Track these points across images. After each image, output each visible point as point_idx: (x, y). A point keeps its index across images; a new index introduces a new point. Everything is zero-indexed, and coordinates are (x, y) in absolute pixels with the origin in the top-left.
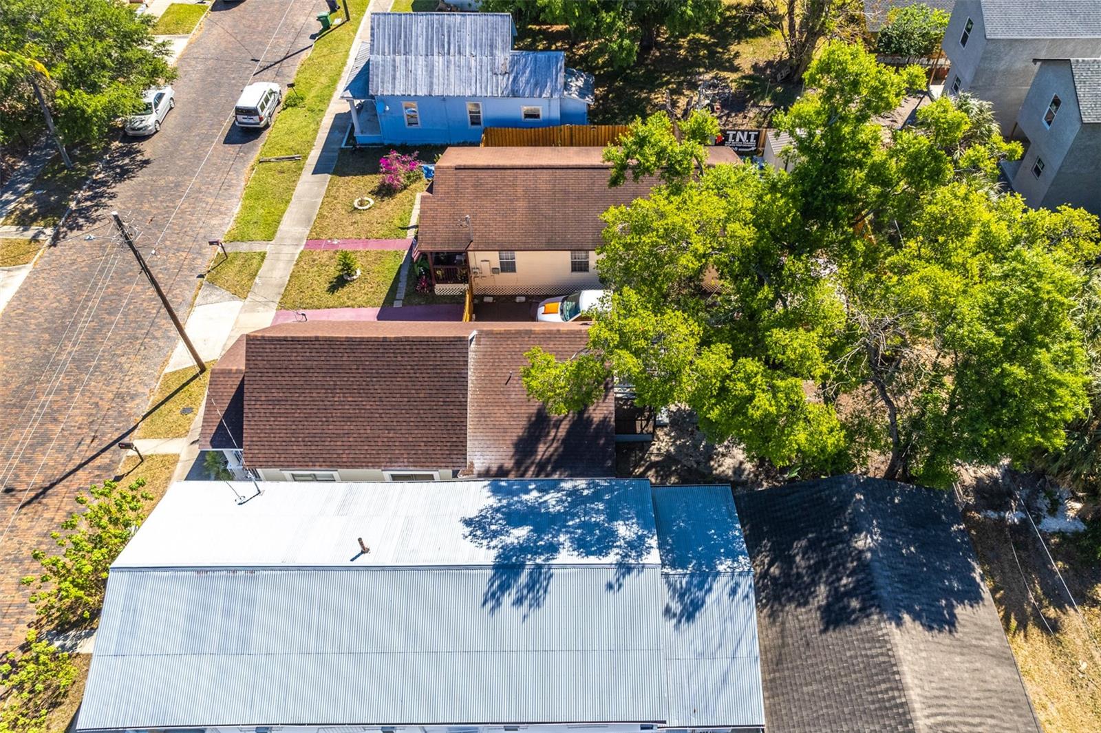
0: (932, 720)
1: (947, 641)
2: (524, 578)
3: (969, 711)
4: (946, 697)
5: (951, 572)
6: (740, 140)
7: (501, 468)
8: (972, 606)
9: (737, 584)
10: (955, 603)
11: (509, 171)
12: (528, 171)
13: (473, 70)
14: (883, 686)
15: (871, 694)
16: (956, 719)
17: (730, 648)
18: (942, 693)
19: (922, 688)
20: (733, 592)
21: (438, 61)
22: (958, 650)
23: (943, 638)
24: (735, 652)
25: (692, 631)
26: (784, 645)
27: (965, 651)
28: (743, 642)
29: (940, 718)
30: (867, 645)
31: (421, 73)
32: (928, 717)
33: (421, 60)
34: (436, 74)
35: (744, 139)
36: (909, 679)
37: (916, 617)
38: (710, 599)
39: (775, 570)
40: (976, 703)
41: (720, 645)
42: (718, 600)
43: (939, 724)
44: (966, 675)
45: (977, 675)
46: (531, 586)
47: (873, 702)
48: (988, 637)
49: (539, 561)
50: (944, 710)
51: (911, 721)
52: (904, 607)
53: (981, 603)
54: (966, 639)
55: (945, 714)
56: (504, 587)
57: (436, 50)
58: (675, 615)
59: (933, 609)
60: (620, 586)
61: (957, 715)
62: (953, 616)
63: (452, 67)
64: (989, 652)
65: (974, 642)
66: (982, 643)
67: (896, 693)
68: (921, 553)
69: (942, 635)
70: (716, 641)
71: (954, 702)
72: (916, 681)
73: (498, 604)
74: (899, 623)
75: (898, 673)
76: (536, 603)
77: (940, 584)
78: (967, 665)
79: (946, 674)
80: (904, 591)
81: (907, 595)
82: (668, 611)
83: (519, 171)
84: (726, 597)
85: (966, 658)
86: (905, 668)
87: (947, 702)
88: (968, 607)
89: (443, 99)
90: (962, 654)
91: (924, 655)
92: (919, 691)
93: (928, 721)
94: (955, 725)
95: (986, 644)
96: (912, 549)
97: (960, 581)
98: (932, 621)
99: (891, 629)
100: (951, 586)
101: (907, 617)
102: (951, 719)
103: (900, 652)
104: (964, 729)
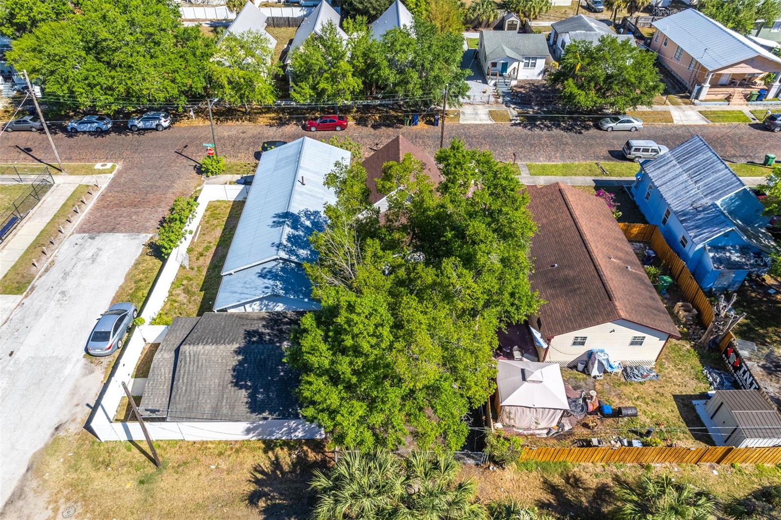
0: (188, 354)
1: (226, 378)
3: (190, 378)
4: (198, 367)
5: (268, 396)
6: (746, 380)
8: (247, 403)
10: (249, 391)
13: (688, 194)
14: (209, 340)
15: (209, 337)
16: (187, 369)
18: (200, 364)
20: (267, 288)
22: (221, 384)
23: (229, 377)
24: (243, 293)
27: (221, 388)
29: (188, 359)
30: (231, 339)
31: (670, 176)
32: (190, 353)
34: (673, 181)
35: (749, 381)
36: (208, 348)
37: (241, 363)
40: (194, 383)
41: (247, 288)
42: (264, 284)
43: (185, 358)
44: (208, 383)
45: (207, 391)
48: (228, 406)
50: (192, 364)
52: (246, 357)
53: (249, 410)
54: (227, 391)
55: (190, 363)
56: (280, 216)
57: (691, 172)
58: (262, 271)
59: (245, 375)
60: (273, 246)
61: (189, 370)
62: (241, 387)
63: (684, 184)
64: (219, 404)
65: (225, 396)
66: (225, 401)
67: (204, 343)
68: (280, 379)
69: (230, 376)
70: (249, 287)
71: (195, 370)
72: (206, 352)
74: (238, 352)
75: (213, 344)
76: (272, 227)
77: (259, 385)
78: (213, 386)
79: (209, 371)
80: (255, 360)
81: (253, 360)
82: (265, 268)
85: (217, 386)
86: (214, 347)
87: (196, 366)
88: (246, 400)
90: (219, 385)
91: (220, 361)
92: (202, 352)
93: (187, 352)
94: (184, 366)
95: (224, 404)
96: (282, 374)
97: (263, 401)
98: (238, 372)
99: (235, 346)
100: (259, 393)
101: (240, 357)
102: (187, 366)
103: (222, 347)
104: (182, 371)
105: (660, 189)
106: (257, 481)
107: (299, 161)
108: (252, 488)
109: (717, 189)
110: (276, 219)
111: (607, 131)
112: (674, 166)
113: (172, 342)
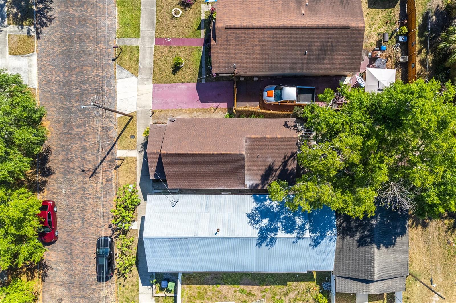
0: (379, 275)
1: (390, 251)
2: (268, 240)
3: (390, 270)
4: (385, 268)
5: (399, 226)
8: (401, 237)
9: (332, 238)
10: (397, 237)
11: (251, 30)
12: (260, 30)
14: (368, 266)
15: (364, 267)
16: (386, 273)
17: (327, 253)
18: (384, 267)
19: (379, 267)
20: (331, 240)
22: (393, 252)
23: (390, 249)
24: (328, 254)
25: (316, 249)
26: (342, 248)
27: (395, 252)
28: (331, 252)
29: (381, 274)
30: (367, 254)
36: (376, 265)
37: (384, 244)
38: (323, 242)
39: (344, 225)
40: (393, 267)
41: (324, 253)
42: (326, 242)
44: (393, 260)
45: (396, 259)
46: (270, 242)
47: (364, 269)
48: (403, 246)
49: (272, 236)
50: (383, 271)
51: (373, 276)
52: (382, 243)
53: (405, 235)
56: (262, 242)
58: (312, 245)
59: (390, 241)
60: (297, 242)
62: (395, 241)
64: (402, 251)
65: (398, 249)
66: (400, 248)
67: (371, 268)
68: (391, 222)
70: (323, 252)
71: (386, 268)
72: (378, 265)
73: (261, 245)
74: (379, 247)
75: (373, 263)
76: (272, 245)
77: (394, 232)
78: (394, 257)
79: (387, 261)
80: (382, 237)
82: (310, 244)
83: (256, 30)
86: (376, 262)
87: (384, 269)
88: (400, 238)
90: (393, 254)
91: (382, 256)
92: (378, 268)
93: (378, 276)
94: (385, 275)
95: (402, 249)
96: (389, 221)
97: (401, 229)
98: (388, 245)
99: (375, 249)
100: (397, 231)
101: (382, 245)
102: (384, 273)
103: (376, 257)
104: (387, 275)
106: (417, 225)
107: (186, 238)
108: (420, 227)
110: (264, 245)
113: (360, 287)
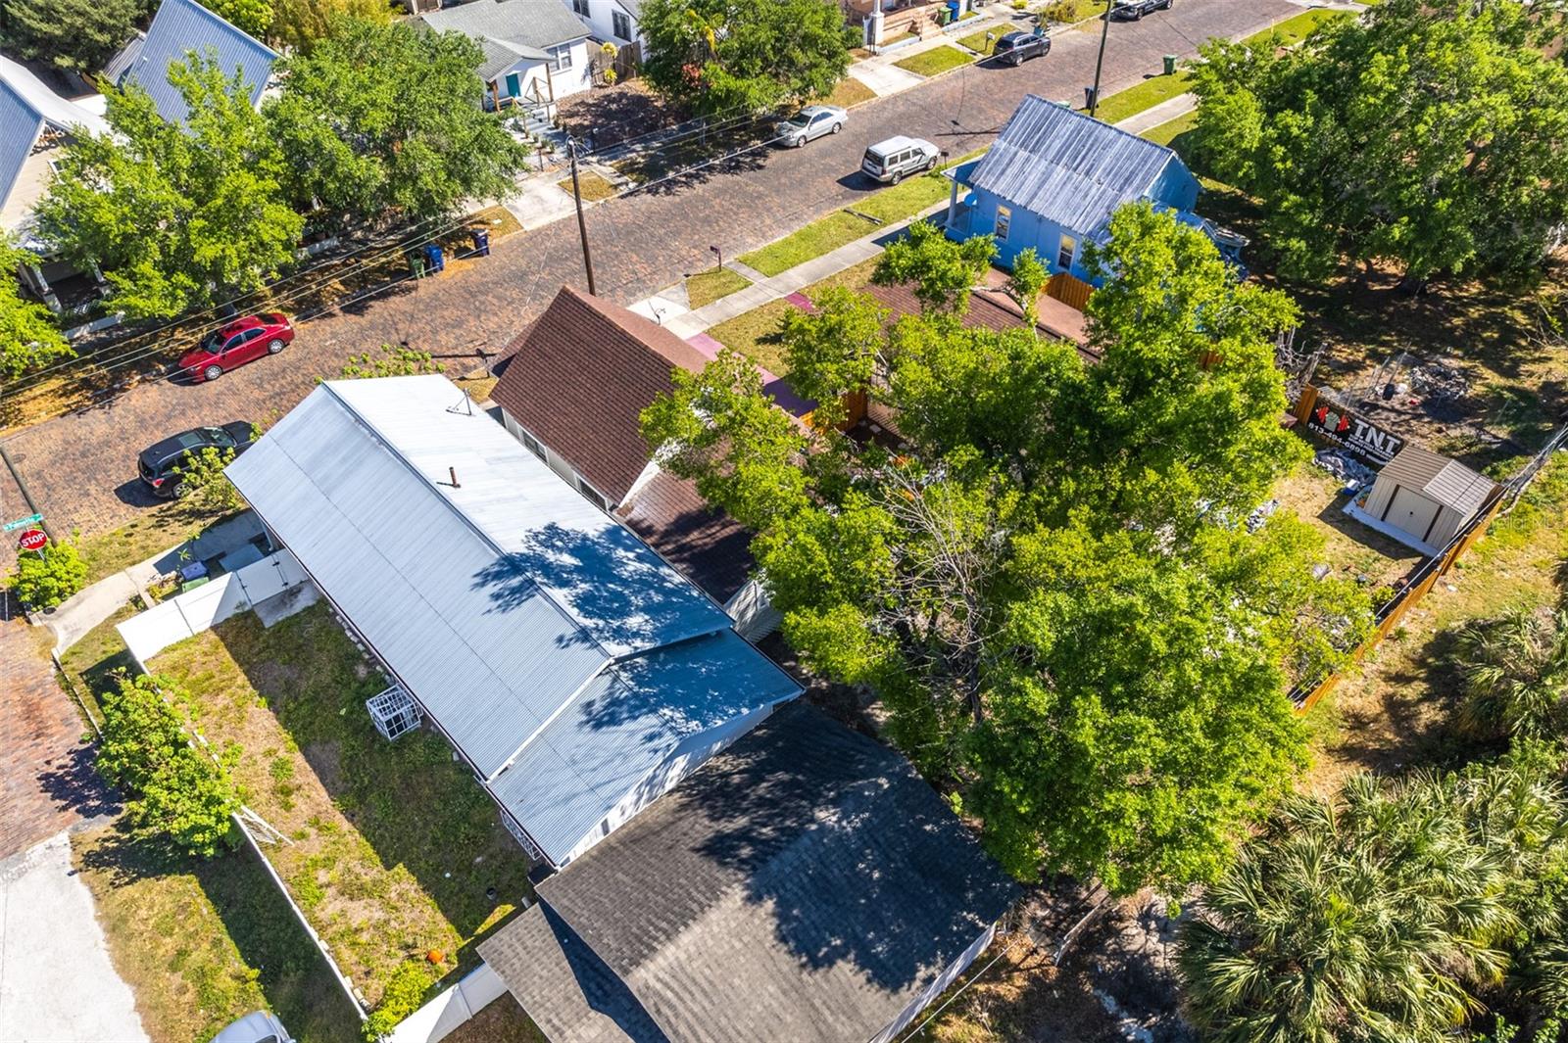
0: (659, 986)
1: (785, 968)
2: (515, 581)
3: (711, 1027)
4: (703, 991)
5: (893, 936)
6: (1372, 442)
7: (650, 527)
8: (869, 981)
9: (660, 735)
10: (852, 956)
13: (1089, 198)
14: (664, 925)
15: (649, 921)
17: (600, 778)
18: (707, 986)
19: (690, 959)
20: (651, 738)
21: (1060, 172)
22: (786, 986)
23: (786, 962)
24: (598, 786)
25: (587, 736)
27: (794, 996)
28: (612, 784)
29: (669, 995)
30: (702, 888)
31: (1033, 180)
32: (659, 980)
33: (1044, 163)
34: (1046, 186)
35: (1378, 442)
36: (687, 938)
37: (782, 915)
38: (629, 726)
40: (732, 1033)
41: (594, 769)
42: (632, 733)
43: (662, 998)
44: (759, 1008)
45: (774, 1023)
46: (514, 591)
47: (640, 928)
48: (843, 1018)
49: (538, 579)
50: (687, 997)
51: (638, 964)
52: (780, 897)
53: (888, 991)
54: (812, 990)
55: (681, 999)
56: (498, 576)
57: (1064, 160)
58: (590, 714)
59: (813, 933)
60: (567, 646)
61: (695, 1015)
62: (829, 961)
63: (1069, 186)
64: (823, 1028)
65: (818, 1002)
66: (827, 1013)
67: (663, 938)
68: (882, 888)
69: (787, 957)
70: (595, 763)
71: (706, 1004)
72: (692, 949)
73: (483, 584)
74: (755, 898)
75: (686, 925)
76: (505, 608)
77: (859, 929)
78: (775, 1004)
79: (737, 981)
80: (802, 888)
81: (801, 893)
82: (590, 704)
84: (640, 736)
85: (782, 998)
86: (697, 928)
87: (699, 996)
88: (863, 978)
89: (1041, 219)
90: (784, 993)
91: (738, 945)
92: (683, 957)
93: (652, 982)
94: (677, 1016)
95: (830, 1019)
96: (876, 875)
97: (893, 952)
98: (795, 938)
99: (737, 894)
100: (872, 944)
101: (770, 905)
102: (681, 1008)
103: (713, 915)
104: (683, 1029)
105: (1033, 207)
107: (382, 441)
109: (1132, 173)
110: (492, 588)
111: (798, 146)
112: (1028, 160)
113: (557, 998)
